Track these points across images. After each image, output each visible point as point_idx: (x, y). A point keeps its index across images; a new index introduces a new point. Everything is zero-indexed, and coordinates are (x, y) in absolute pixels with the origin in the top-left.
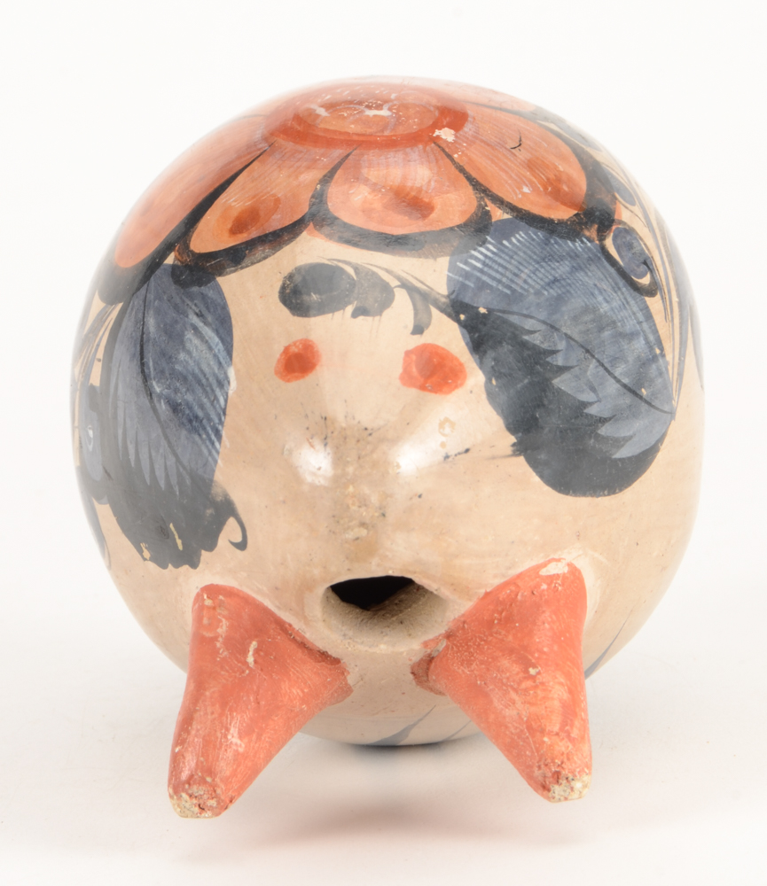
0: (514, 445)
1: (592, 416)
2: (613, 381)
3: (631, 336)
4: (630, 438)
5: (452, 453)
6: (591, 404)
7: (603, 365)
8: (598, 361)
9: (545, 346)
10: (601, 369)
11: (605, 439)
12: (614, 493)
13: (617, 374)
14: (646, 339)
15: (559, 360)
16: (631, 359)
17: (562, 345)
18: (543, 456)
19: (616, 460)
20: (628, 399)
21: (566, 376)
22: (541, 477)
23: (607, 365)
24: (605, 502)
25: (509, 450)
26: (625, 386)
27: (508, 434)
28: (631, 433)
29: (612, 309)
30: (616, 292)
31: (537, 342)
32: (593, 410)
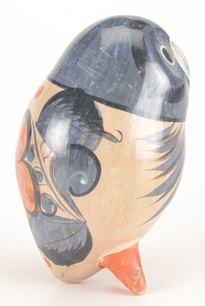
0: (67, 266)
1: (70, 249)
2: (66, 240)
3: (60, 228)
4: (81, 241)
5: (62, 275)
6: (68, 248)
7: (62, 240)
8: (60, 240)
9: (51, 248)
10: (62, 241)
11: (77, 248)
12: (91, 249)
13: (65, 238)
14: (63, 224)
15: (55, 248)
16: (64, 232)
17: (53, 245)
18: (73, 261)
19: (83, 247)
20: (72, 238)
21: (59, 249)
22: (77, 263)
23: (62, 239)
24: (92, 251)
25: (67, 267)
26: (69, 237)
27: (64, 266)
28: (80, 241)
29: (52, 228)
30: (50, 223)
31: (50, 249)
32: (69, 248)
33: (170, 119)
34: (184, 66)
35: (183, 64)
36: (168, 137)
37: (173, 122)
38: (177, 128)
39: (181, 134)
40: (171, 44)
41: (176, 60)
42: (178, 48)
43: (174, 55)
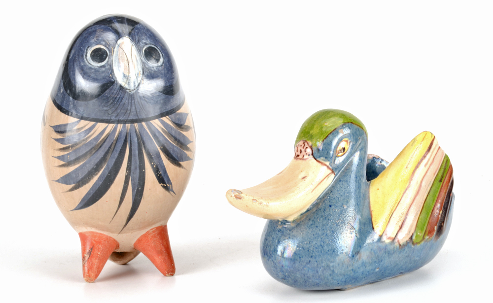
35: (117, 67)
37: (79, 118)
38: (85, 126)
39: (93, 134)
40: (117, 45)
41: (112, 61)
42: (121, 51)
43: (113, 56)
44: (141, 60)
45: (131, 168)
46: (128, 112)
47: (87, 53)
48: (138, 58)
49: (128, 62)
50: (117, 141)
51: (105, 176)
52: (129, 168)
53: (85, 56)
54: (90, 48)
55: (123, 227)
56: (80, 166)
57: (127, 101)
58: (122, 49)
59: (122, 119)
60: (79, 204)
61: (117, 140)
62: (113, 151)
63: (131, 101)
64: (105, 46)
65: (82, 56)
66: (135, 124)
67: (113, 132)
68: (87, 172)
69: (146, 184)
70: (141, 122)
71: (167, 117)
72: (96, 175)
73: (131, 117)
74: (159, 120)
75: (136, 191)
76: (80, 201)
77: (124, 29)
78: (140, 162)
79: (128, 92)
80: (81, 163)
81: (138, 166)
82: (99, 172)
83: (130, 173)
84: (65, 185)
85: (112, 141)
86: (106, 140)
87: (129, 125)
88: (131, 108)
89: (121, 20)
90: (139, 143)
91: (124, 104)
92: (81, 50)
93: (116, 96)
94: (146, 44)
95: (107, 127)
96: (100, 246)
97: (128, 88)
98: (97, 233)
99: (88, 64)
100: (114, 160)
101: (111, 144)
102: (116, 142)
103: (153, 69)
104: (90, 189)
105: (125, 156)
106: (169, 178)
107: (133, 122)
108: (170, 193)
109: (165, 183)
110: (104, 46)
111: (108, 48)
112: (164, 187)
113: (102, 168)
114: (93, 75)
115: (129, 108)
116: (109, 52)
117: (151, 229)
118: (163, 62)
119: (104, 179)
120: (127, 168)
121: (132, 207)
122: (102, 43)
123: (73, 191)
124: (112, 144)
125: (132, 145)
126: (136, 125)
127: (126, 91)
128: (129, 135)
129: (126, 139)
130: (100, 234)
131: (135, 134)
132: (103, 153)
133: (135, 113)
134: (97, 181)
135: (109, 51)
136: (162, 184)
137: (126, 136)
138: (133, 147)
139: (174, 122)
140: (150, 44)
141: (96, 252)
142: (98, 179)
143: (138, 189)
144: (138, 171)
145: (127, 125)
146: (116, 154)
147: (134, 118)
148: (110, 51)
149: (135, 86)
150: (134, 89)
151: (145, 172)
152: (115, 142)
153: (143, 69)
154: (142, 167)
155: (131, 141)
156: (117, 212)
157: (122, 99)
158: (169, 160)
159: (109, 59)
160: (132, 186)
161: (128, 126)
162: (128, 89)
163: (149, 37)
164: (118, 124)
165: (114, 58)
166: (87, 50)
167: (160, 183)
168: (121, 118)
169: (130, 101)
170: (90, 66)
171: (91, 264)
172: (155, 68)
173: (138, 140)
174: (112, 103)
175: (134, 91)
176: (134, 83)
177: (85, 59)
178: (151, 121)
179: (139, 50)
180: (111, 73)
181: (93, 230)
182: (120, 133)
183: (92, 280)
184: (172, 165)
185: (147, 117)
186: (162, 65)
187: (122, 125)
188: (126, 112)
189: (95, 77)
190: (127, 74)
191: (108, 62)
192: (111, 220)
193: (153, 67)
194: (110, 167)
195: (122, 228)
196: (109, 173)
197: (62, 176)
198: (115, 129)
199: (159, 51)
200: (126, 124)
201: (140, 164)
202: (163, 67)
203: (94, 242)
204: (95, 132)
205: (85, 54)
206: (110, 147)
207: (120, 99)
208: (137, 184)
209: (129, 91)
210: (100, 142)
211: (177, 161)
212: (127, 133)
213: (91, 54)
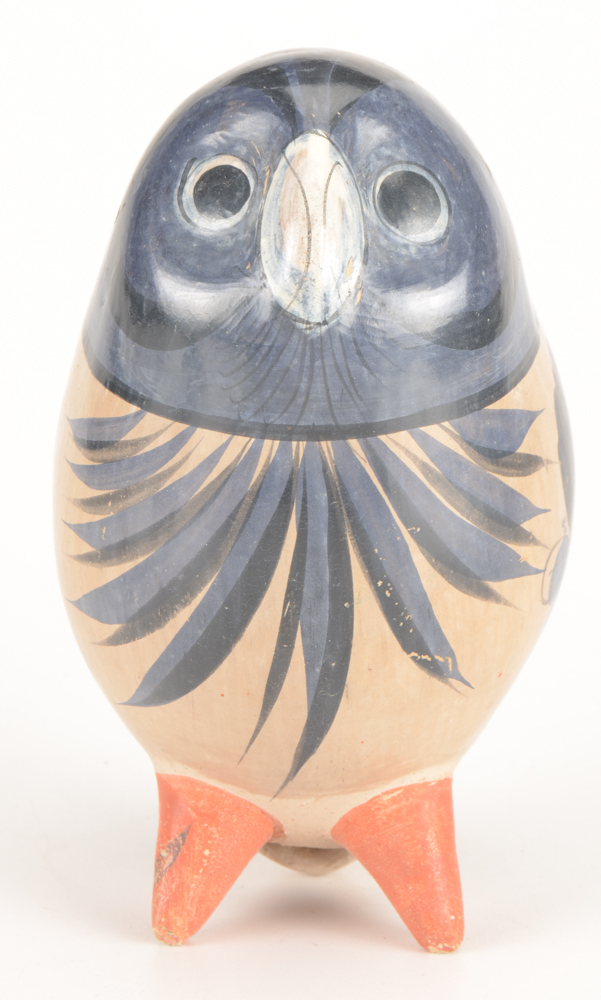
33: (131, 392)
34: (273, 243)
35: (272, 238)
36: (116, 448)
37: (139, 406)
38: (157, 435)
39: (180, 464)
40: (283, 162)
41: (260, 216)
42: (293, 180)
43: (265, 198)
44: (365, 217)
45: (300, 593)
46: (300, 400)
47: (184, 182)
48: (353, 212)
49: (309, 224)
50: (257, 496)
51: (215, 613)
52: (294, 592)
53: (176, 191)
54: (196, 163)
55: (284, 779)
56: (137, 567)
57: (296, 362)
58: (296, 175)
59: (278, 422)
60: (138, 690)
61: (258, 493)
62: (241, 531)
63: (312, 361)
64: (246, 161)
65: (169, 190)
66: (323, 444)
67: (244, 463)
68: (155, 592)
69: (354, 650)
70: (345, 438)
71: (446, 424)
72: (184, 604)
73: (311, 419)
74: (412, 434)
75: (318, 670)
76: (140, 681)
77: (315, 106)
78: (333, 574)
79: (300, 331)
80: (141, 560)
81: (327, 590)
82: (193, 595)
83: (299, 608)
84: (97, 622)
85: (240, 496)
86: (219, 490)
87: (303, 444)
88: (309, 388)
89: (316, 69)
90: (332, 511)
91: (287, 370)
92: (169, 171)
93: (258, 341)
94: (391, 161)
95: (226, 445)
96: (213, 829)
97: (302, 315)
98: (205, 786)
99: (182, 219)
100: (244, 561)
101: (235, 503)
102: (255, 501)
103: (404, 252)
104: (168, 649)
105: (283, 552)
106: (442, 635)
107: (314, 434)
108: (446, 682)
109: (427, 652)
110: (242, 160)
111: (253, 169)
112: (422, 664)
113: (204, 583)
114: (191, 261)
115: (303, 386)
116: (256, 184)
117: (387, 793)
118: (448, 228)
119: (209, 621)
120: (288, 591)
121: (308, 721)
122: (237, 148)
123: (120, 647)
124: (239, 506)
125: (310, 515)
126: (326, 446)
127: (294, 327)
128: (301, 481)
129: (289, 491)
130: (215, 789)
131: (320, 475)
132: (209, 535)
133: (324, 404)
134: (187, 624)
135: (256, 178)
136: (414, 654)
137: (290, 482)
138: (310, 523)
139: (470, 443)
140: (408, 163)
141: (198, 847)
142: (191, 618)
143: (325, 667)
144: (326, 605)
145: (294, 443)
146: (252, 543)
147: (321, 422)
148: (259, 182)
149: (326, 310)
150: (325, 322)
151: (351, 610)
152: (248, 500)
153: (366, 251)
154: (342, 593)
155: (305, 500)
156: (257, 731)
157: (280, 351)
158: (442, 573)
159: (251, 206)
160: (306, 653)
161: (299, 447)
162: (303, 321)
163: (406, 138)
164: (263, 437)
165: (268, 206)
166: (187, 170)
167: (407, 648)
168: (275, 419)
169: (307, 362)
170: (187, 226)
171: (178, 887)
172: (413, 250)
173: (331, 498)
174: (245, 364)
175: (324, 328)
176: (325, 298)
177: (176, 203)
178: (382, 438)
179: (362, 182)
180: (251, 260)
181: (192, 774)
182: (270, 469)
183: (177, 940)
184: (456, 591)
185: (369, 421)
186: (440, 241)
187: (277, 443)
188: (293, 399)
189: (199, 267)
190: (302, 268)
191: (247, 216)
192: (241, 753)
193: (406, 246)
194: (231, 584)
195: (281, 783)
196: (225, 603)
197: (87, 591)
198: (254, 453)
199: (438, 190)
200: (291, 440)
201: (332, 581)
202: (444, 246)
203: (193, 814)
204: (187, 457)
205: (179, 184)
206: (232, 517)
207: (274, 352)
208: (323, 647)
209: (304, 326)
210: (202, 493)
211: (476, 577)
212: (292, 473)
213: (196, 187)
